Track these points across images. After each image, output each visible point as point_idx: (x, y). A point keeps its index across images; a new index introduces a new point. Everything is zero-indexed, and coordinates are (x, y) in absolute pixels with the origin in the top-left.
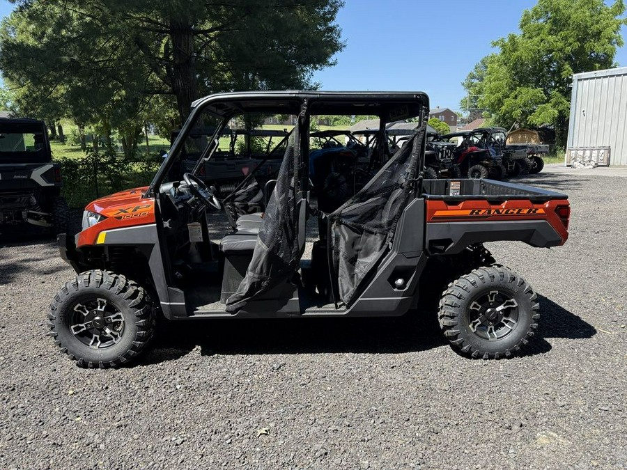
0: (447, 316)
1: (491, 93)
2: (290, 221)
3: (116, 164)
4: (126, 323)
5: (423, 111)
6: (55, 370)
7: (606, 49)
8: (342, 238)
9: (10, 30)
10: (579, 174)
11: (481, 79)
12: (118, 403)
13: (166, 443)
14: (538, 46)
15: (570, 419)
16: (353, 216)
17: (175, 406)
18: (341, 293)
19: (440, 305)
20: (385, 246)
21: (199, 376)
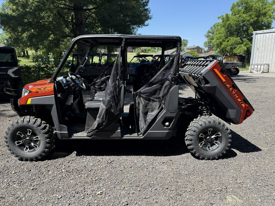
0: (189, 140)
1: (217, 39)
2: (117, 95)
3: (48, 68)
4: (41, 141)
5: (179, 45)
6: (8, 162)
7: (268, 20)
8: (141, 103)
9: (5, 8)
10: (255, 76)
11: (213, 33)
12: (34, 178)
13: (54, 198)
14: (238, 19)
15: (243, 189)
16: (146, 93)
17: (60, 180)
18: (140, 129)
19: (186, 135)
20: (161, 107)
21: (73, 166)
